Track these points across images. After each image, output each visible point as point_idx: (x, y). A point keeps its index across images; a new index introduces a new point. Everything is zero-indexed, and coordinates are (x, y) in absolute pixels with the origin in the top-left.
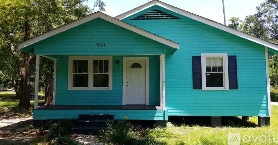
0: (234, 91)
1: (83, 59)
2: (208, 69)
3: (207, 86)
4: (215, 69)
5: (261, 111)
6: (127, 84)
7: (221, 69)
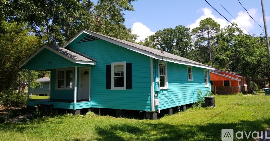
0: (129, 90)
1: (62, 70)
2: (115, 74)
3: (115, 86)
4: (119, 74)
5: (147, 107)
6: (82, 86)
7: (122, 74)
